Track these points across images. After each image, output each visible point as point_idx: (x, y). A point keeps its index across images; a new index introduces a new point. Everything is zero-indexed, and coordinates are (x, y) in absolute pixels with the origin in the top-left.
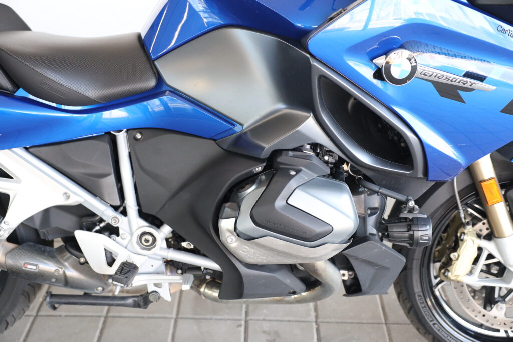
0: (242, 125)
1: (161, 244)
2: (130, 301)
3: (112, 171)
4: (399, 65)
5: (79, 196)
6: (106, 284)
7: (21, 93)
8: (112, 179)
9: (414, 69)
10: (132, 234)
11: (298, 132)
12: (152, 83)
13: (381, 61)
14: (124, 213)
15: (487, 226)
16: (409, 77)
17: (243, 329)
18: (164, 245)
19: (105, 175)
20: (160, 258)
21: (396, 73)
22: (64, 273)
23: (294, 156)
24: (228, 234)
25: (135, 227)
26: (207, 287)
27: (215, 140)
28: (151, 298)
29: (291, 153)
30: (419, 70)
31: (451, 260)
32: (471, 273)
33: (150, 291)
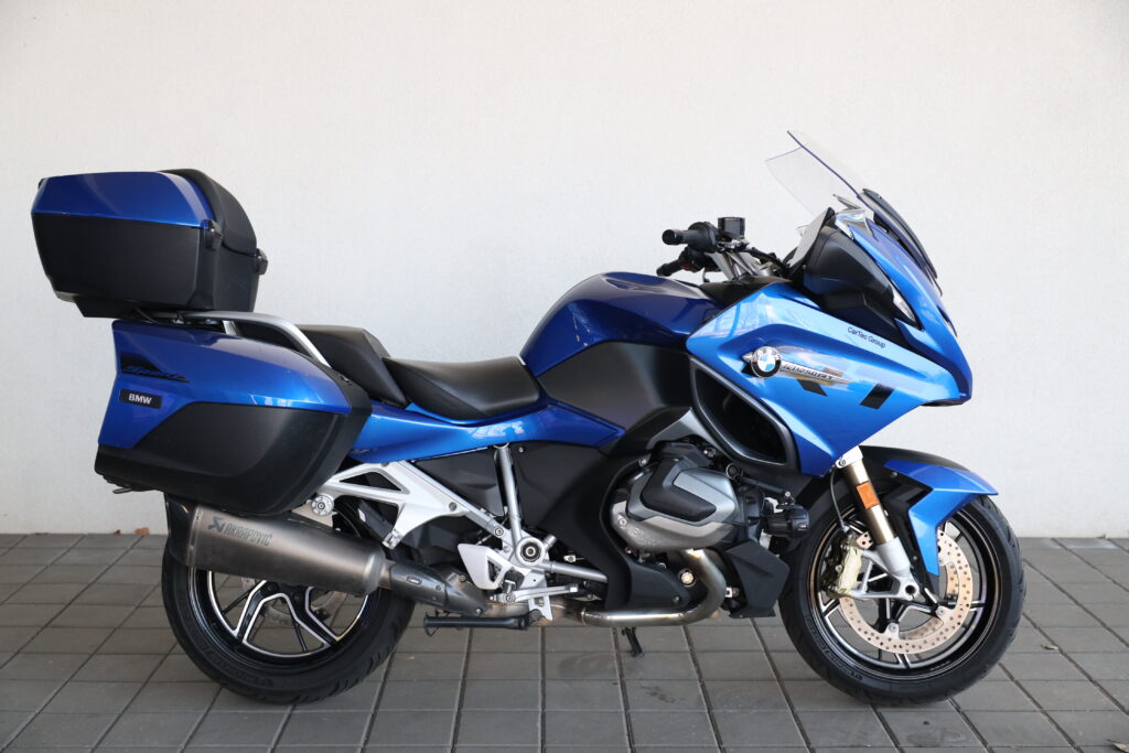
0: (623, 428)
1: (545, 555)
2: (512, 621)
3: (497, 482)
4: (765, 360)
5: (464, 508)
6: (485, 605)
7: (412, 407)
8: (496, 489)
9: (778, 363)
10: (515, 547)
11: (680, 423)
12: (535, 397)
13: (749, 357)
14: (508, 525)
15: (868, 538)
16: (775, 371)
17: (619, 686)
18: (547, 557)
19: (490, 486)
20: (542, 570)
21: (763, 366)
22: (446, 591)
23: (677, 446)
24: (620, 517)
25: (519, 538)
26: (587, 611)
27: (596, 448)
28: (534, 616)
29: (674, 444)
30: (783, 363)
31: (836, 573)
32: (859, 588)
33: (531, 609)
